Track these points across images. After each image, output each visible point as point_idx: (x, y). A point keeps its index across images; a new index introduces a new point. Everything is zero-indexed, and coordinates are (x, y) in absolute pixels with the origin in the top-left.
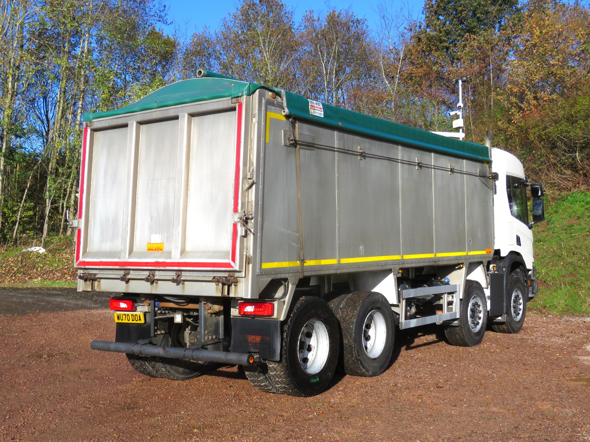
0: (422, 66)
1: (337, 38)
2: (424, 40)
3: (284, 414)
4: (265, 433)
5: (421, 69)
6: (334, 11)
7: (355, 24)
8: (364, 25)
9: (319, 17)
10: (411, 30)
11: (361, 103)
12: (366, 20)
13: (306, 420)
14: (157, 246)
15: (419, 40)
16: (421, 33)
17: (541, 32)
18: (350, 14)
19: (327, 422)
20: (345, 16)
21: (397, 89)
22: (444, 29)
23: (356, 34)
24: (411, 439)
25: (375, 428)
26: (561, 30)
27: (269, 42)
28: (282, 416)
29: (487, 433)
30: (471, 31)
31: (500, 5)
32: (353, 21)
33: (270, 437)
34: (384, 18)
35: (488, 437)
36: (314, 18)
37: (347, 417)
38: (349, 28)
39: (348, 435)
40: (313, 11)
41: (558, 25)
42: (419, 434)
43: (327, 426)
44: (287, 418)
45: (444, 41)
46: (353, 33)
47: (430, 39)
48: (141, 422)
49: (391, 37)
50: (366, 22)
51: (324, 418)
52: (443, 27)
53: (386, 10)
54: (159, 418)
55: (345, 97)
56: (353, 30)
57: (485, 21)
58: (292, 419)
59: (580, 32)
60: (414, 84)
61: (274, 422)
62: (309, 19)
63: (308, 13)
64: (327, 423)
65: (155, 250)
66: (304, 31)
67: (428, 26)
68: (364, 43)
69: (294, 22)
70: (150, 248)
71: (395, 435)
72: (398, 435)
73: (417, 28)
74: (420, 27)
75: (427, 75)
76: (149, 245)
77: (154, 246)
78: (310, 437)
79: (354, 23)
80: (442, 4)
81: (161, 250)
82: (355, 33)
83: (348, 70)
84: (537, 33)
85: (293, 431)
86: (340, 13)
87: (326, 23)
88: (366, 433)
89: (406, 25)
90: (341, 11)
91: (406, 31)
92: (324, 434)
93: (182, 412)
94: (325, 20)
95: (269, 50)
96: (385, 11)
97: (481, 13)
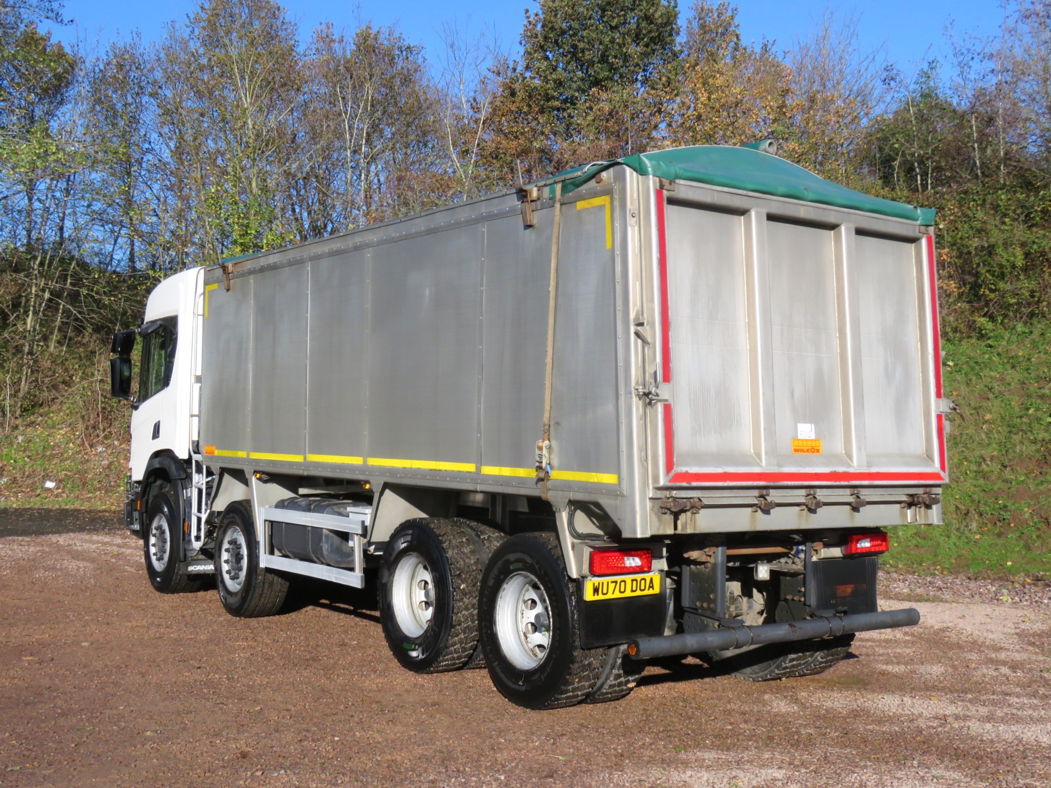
0: (516, 137)
1: (371, 76)
2: (521, 94)
3: (290, 707)
4: (263, 734)
5: (515, 143)
6: (369, 28)
7: (404, 53)
8: (420, 56)
9: (343, 37)
10: (499, 74)
11: (410, 193)
12: (422, 48)
13: (327, 715)
14: (809, 444)
15: (513, 94)
16: (514, 81)
17: (709, 99)
18: (397, 35)
19: (361, 716)
20: (387, 37)
21: (472, 173)
22: (554, 76)
23: (405, 72)
24: (491, 738)
25: (435, 723)
26: (739, 97)
27: (251, 72)
28: (288, 710)
29: (604, 728)
30: (597, 83)
31: (647, 46)
32: (401, 47)
33: (272, 740)
34: (452, 46)
35: (605, 732)
36: (334, 37)
37: (392, 709)
38: (393, 58)
39: (395, 734)
40: (332, 25)
41: (735, 89)
42: (503, 731)
43: (361, 722)
44: (296, 713)
45: (553, 97)
46: (399, 68)
47: (531, 94)
48: (53, 723)
49: (463, 81)
50: (423, 52)
51: (356, 713)
52: (551, 73)
53: (457, 34)
54: (84, 717)
55: (382, 179)
56: (400, 64)
57: (622, 70)
58: (304, 714)
59: (769, 102)
60: (502, 166)
61: (276, 718)
62: (326, 40)
63: (324, 27)
64: (361, 719)
65: (808, 451)
66: (314, 57)
67: (527, 68)
68: (417, 88)
69: (298, 42)
70: (798, 448)
71: (466, 733)
72: (473, 733)
73: (509, 73)
74: (514, 70)
75: (524, 152)
76: (796, 443)
77: (805, 443)
78: (336, 739)
79: (402, 52)
80: (551, 36)
81: (818, 451)
82: (402, 68)
83: (388, 132)
84: (702, 99)
85: (308, 731)
86: (379, 32)
87: (354, 47)
88: (422, 731)
89: (490, 63)
90: (380, 28)
91: (490, 75)
92: (357, 733)
93: (121, 708)
94: (352, 41)
95: (250, 88)
96: (455, 36)
97: (616, 57)
